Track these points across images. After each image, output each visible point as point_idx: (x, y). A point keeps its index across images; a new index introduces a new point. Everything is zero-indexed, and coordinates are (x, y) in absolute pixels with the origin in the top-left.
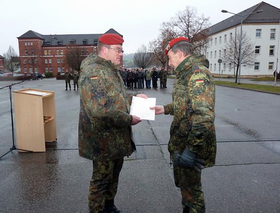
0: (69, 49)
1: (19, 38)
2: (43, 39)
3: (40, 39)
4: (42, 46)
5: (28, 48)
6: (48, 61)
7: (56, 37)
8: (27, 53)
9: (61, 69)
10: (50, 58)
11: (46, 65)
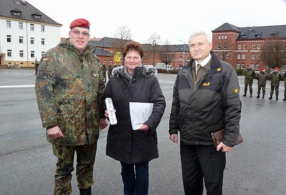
0: (268, 43)
1: (213, 32)
2: (238, 32)
3: (236, 32)
4: (237, 40)
5: (221, 42)
6: (241, 57)
7: (254, 29)
8: (219, 47)
9: (255, 66)
10: (244, 53)
11: (238, 61)
